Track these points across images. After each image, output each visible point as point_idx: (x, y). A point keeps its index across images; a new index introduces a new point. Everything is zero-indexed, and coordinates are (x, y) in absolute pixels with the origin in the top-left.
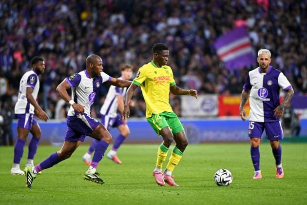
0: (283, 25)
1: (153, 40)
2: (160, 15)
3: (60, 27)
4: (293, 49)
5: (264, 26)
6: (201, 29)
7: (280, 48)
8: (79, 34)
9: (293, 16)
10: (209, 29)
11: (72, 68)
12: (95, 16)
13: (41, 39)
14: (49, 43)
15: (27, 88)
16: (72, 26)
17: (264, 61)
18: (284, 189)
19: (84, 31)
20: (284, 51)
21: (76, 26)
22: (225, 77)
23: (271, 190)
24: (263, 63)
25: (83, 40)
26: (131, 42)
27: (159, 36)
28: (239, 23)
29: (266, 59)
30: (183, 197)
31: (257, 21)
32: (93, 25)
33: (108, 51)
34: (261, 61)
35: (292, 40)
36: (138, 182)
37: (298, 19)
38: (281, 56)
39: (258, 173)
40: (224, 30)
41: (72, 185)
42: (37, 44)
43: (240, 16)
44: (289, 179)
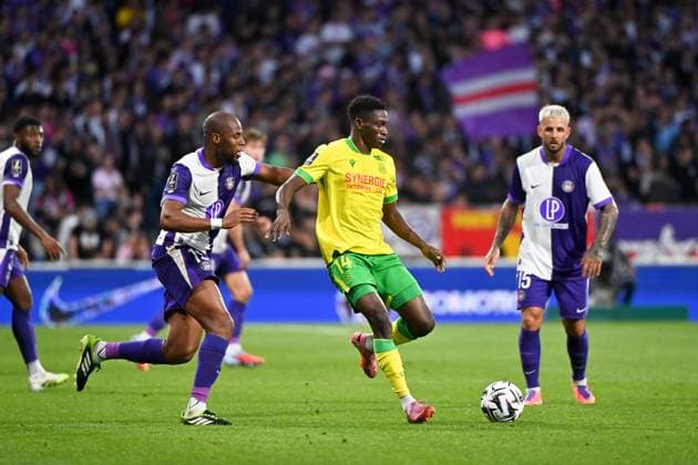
0: (595, 44)
1: (287, 76)
2: (303, 15)
3: (67, 43)
4: (617, 99)
5: (551, 45)
6: (402, 51)
7: (588, 98)
8: (112, 61)
9: (618, 22)
10: (420, 52)
11: (95, 140)
12: (149, 17)
13: (21, 72)
14: (40, 81)
15: (6, 186)
16: (95, 42)
17: (556, 134)
18: (594, 430)
19: (124, 52)
20: (596, 104)
21: (105, 43)
22: (457, 164)
23: (562, 432)
24: (553, 139)
25: (122, 76)
26: (233, 81)
27: (302, 66)
28: (493, 39)
29: (560, 129)
30: (355, 447)
31: (535, 33)
32: (144, 39)
33: (181, 100)
34: (548, 133)
35: (615, 79)
36: (248, 412)
37: (631, 29)
38: (591, 116)
39: (534, 392)
40: (456, 54)
41: (93, 418)
42: (12, 84)
43: (494, 21)
44: (606, 407)
